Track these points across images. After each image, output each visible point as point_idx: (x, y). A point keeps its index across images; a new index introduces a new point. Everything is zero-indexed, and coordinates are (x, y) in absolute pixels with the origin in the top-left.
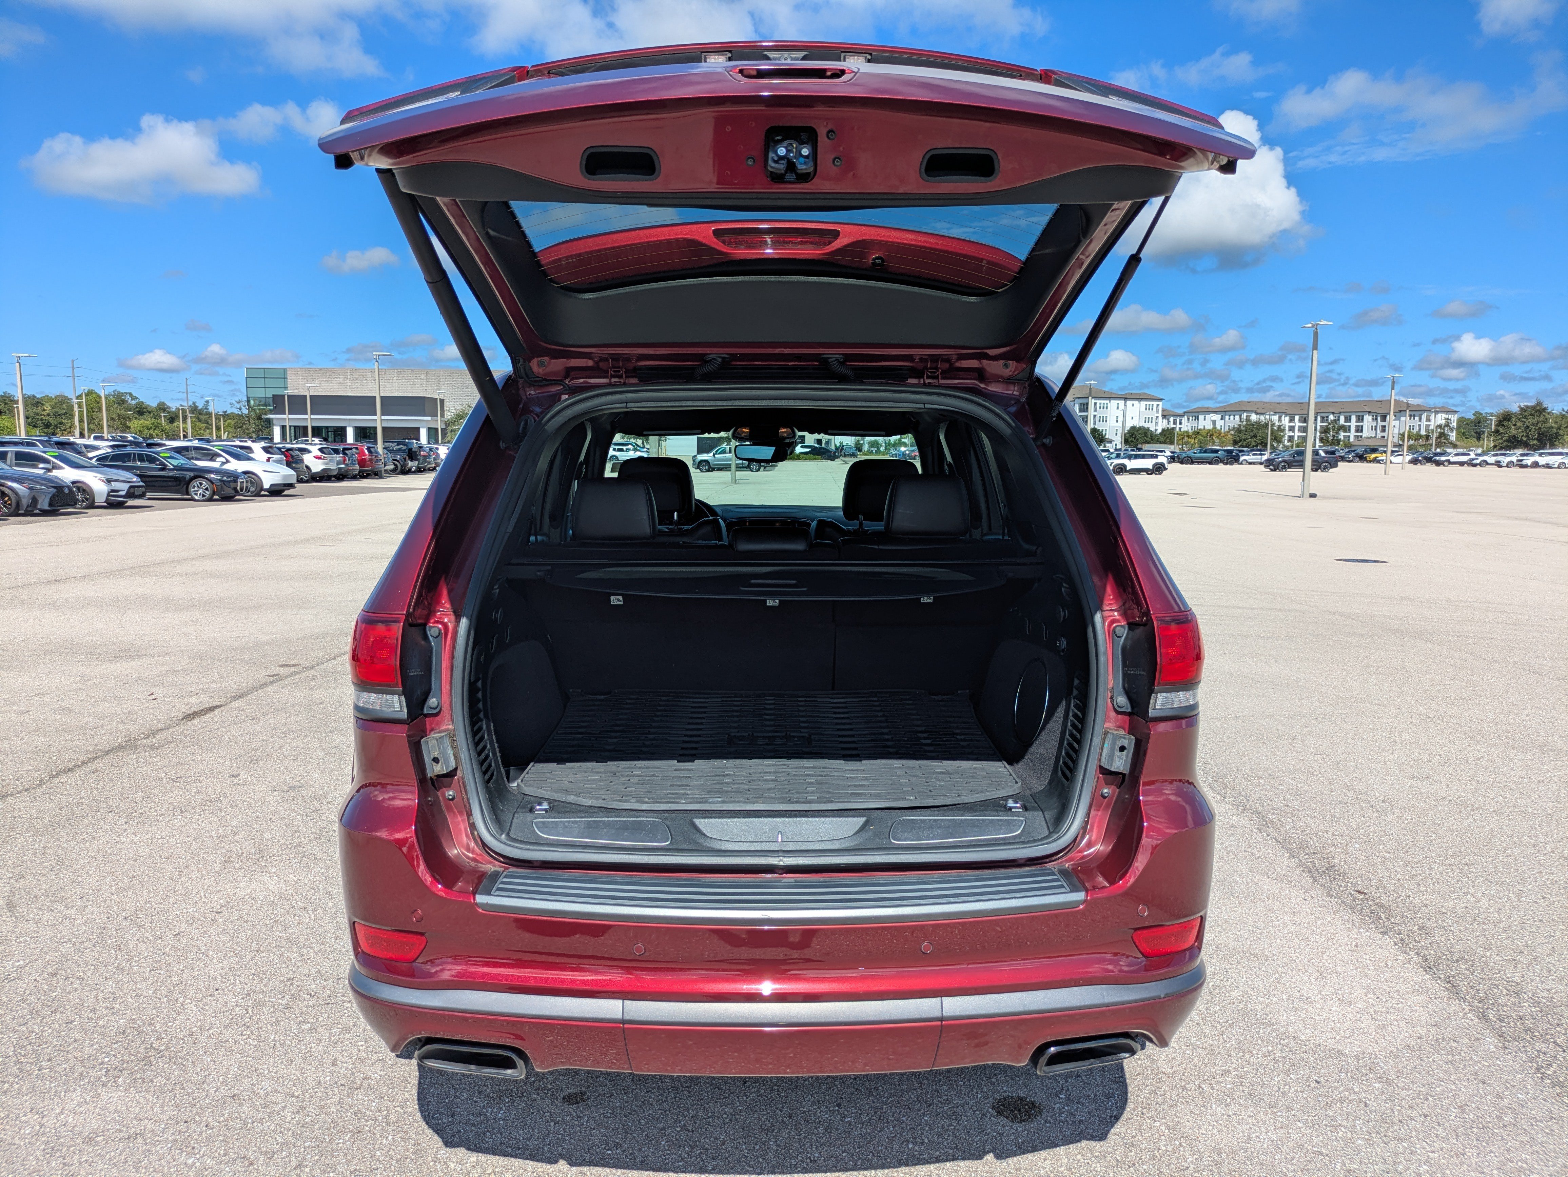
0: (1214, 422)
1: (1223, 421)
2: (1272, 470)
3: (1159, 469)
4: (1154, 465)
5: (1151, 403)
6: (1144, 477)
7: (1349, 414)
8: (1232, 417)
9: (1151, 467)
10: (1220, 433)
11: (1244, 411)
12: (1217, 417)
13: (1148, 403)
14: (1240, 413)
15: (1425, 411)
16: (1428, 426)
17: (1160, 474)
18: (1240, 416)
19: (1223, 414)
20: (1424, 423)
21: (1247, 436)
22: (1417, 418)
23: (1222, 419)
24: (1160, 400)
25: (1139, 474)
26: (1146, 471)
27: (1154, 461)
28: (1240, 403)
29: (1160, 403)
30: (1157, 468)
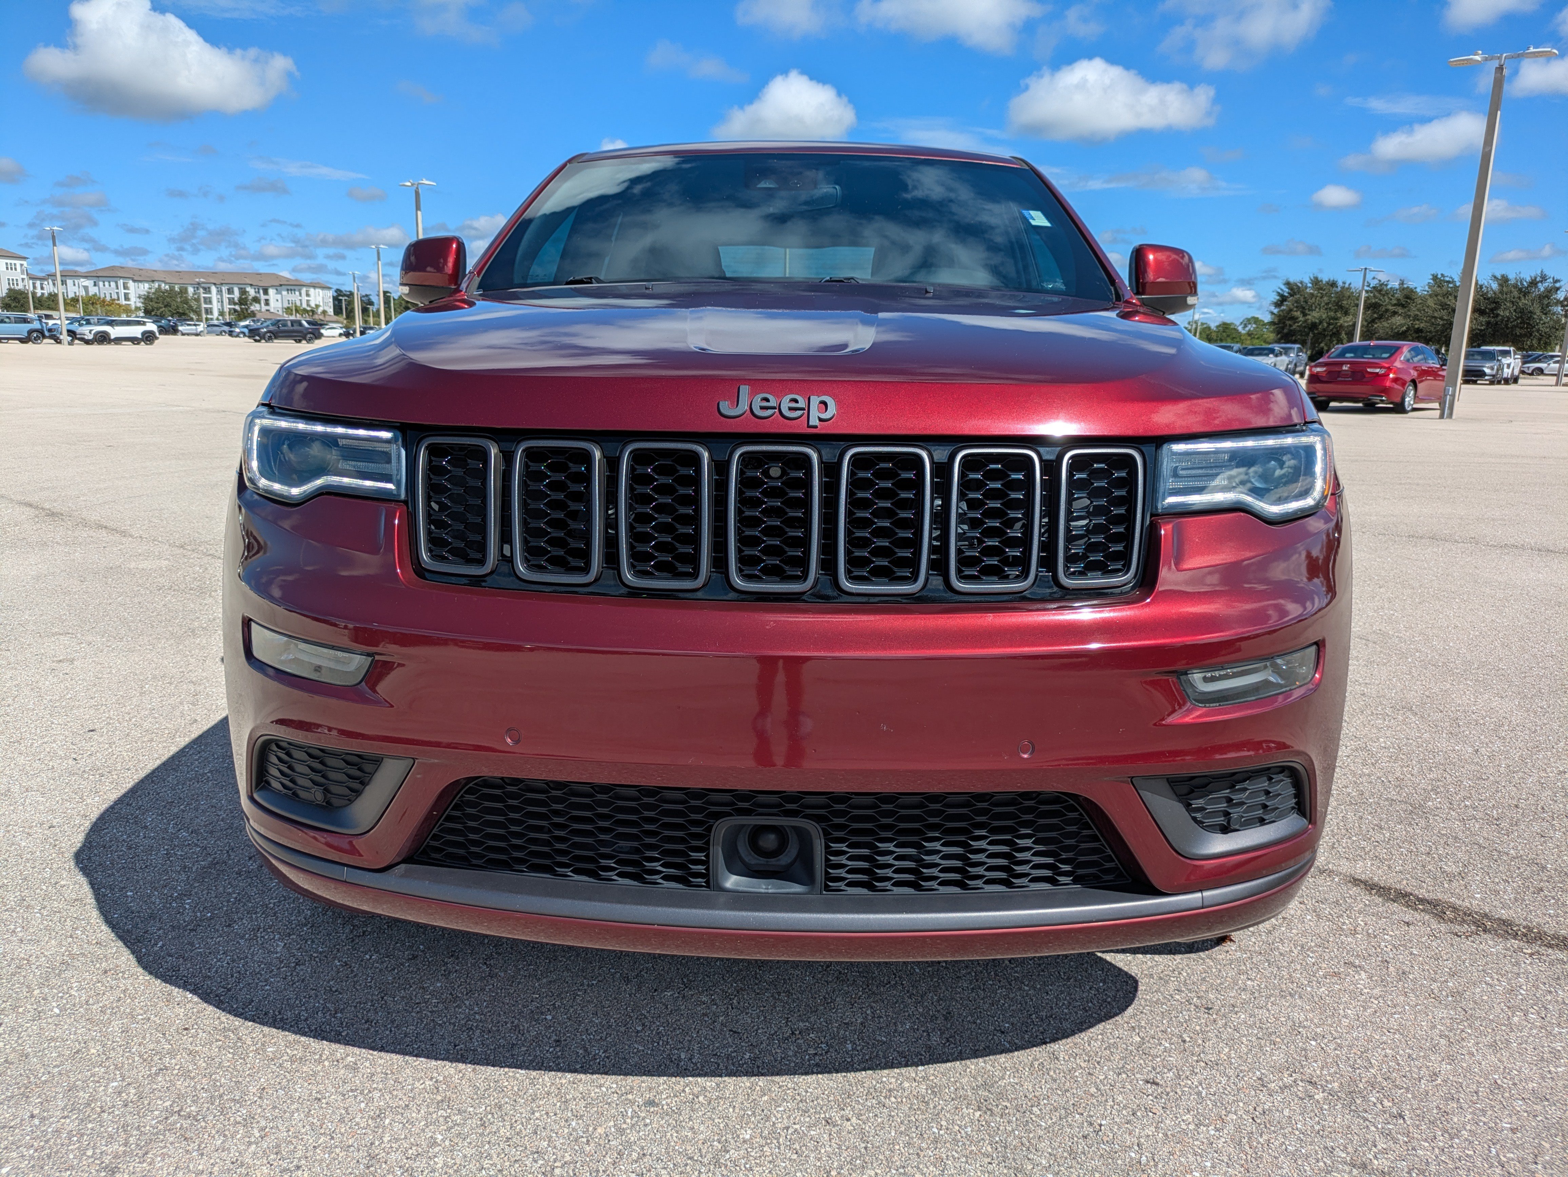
0: (86, 288)
1: (97, 288)
2: (256, 341)
3: (148, 338)
4: (144, 333)
5: (13, 262)
6: (128, 347)
7: (231, 286)
8: (107, 284)
9: (140, 336)
10: (104, 301)
11: (121, 277)
12: (89, 283)
13: (9, 261)
14: (116, 279)
15: (304, 286)
16: (308, 301)
17: (151, 344)
18: (116, 283)
19: (96, 279)
20: (305, 298)
21: (160, 305)
22: (297, 293)
23: (95, 285)
24: (24, 258)
25: (120, 344)
26: (134, 340)
27: (141, 329)
28: (113, 268)
29: (25, 263)
30: (147, 337)
